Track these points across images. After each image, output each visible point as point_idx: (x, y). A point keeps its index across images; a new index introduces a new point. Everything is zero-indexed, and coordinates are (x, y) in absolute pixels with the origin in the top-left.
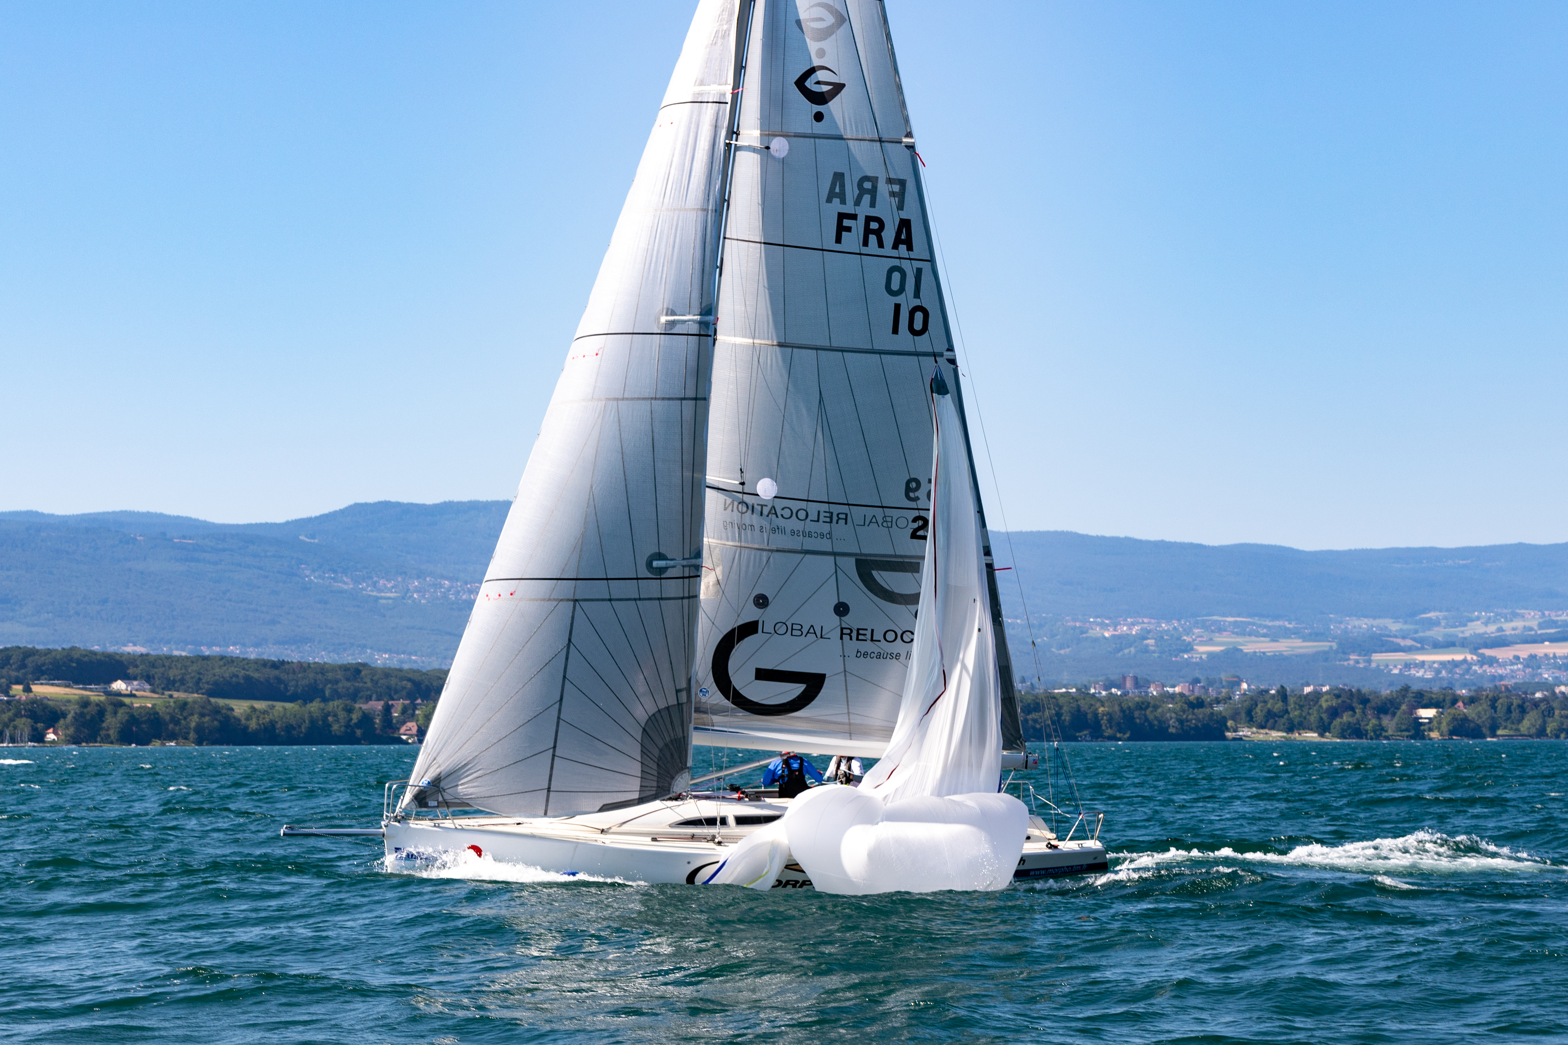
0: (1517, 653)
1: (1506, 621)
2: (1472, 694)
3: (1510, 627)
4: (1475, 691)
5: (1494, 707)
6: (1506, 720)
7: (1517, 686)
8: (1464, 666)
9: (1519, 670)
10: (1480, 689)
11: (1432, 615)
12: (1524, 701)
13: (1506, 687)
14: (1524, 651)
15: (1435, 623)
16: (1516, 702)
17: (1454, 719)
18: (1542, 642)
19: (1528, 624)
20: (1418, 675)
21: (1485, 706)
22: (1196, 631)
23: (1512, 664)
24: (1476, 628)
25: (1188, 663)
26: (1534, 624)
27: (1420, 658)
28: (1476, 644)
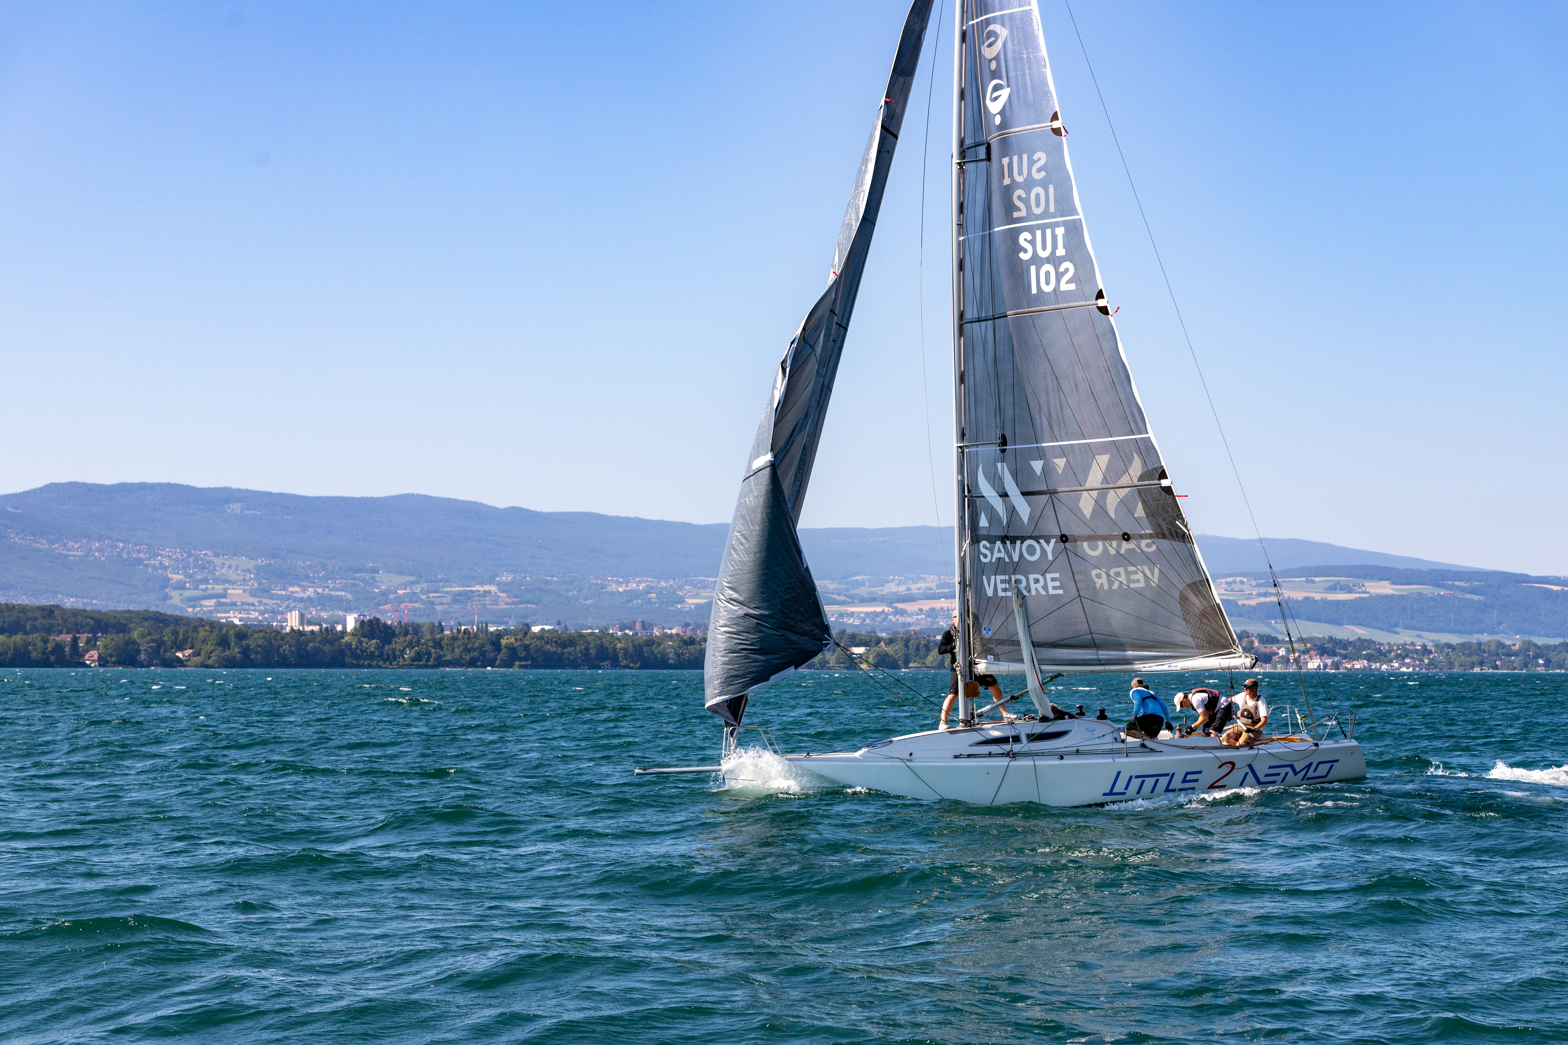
0: (921, 607)
1: (913, 583)
2: (890, 636)
3: (916, 588)
4: (893, 634)
5: (907, 646)
6: (915, 656)
7: (922, 631)
8: (883, 616)
9: (922, 619)
10: (897, 633)
11: (859, 578)
12: (929, 641)
13: (914, 631)
14: (926, 605)
15: (862, 584)
16: (923, 643)
17: (878, 655)
18: (940, 598)
19: (929, 585)
20: (849, 622)
21: (900, 645)
22: (687, 588)
23: (918, 614)
24: (891, 588)
25: (680, 612)
26: (933, 585)
27: (851, 609)
28: (891, 600)
